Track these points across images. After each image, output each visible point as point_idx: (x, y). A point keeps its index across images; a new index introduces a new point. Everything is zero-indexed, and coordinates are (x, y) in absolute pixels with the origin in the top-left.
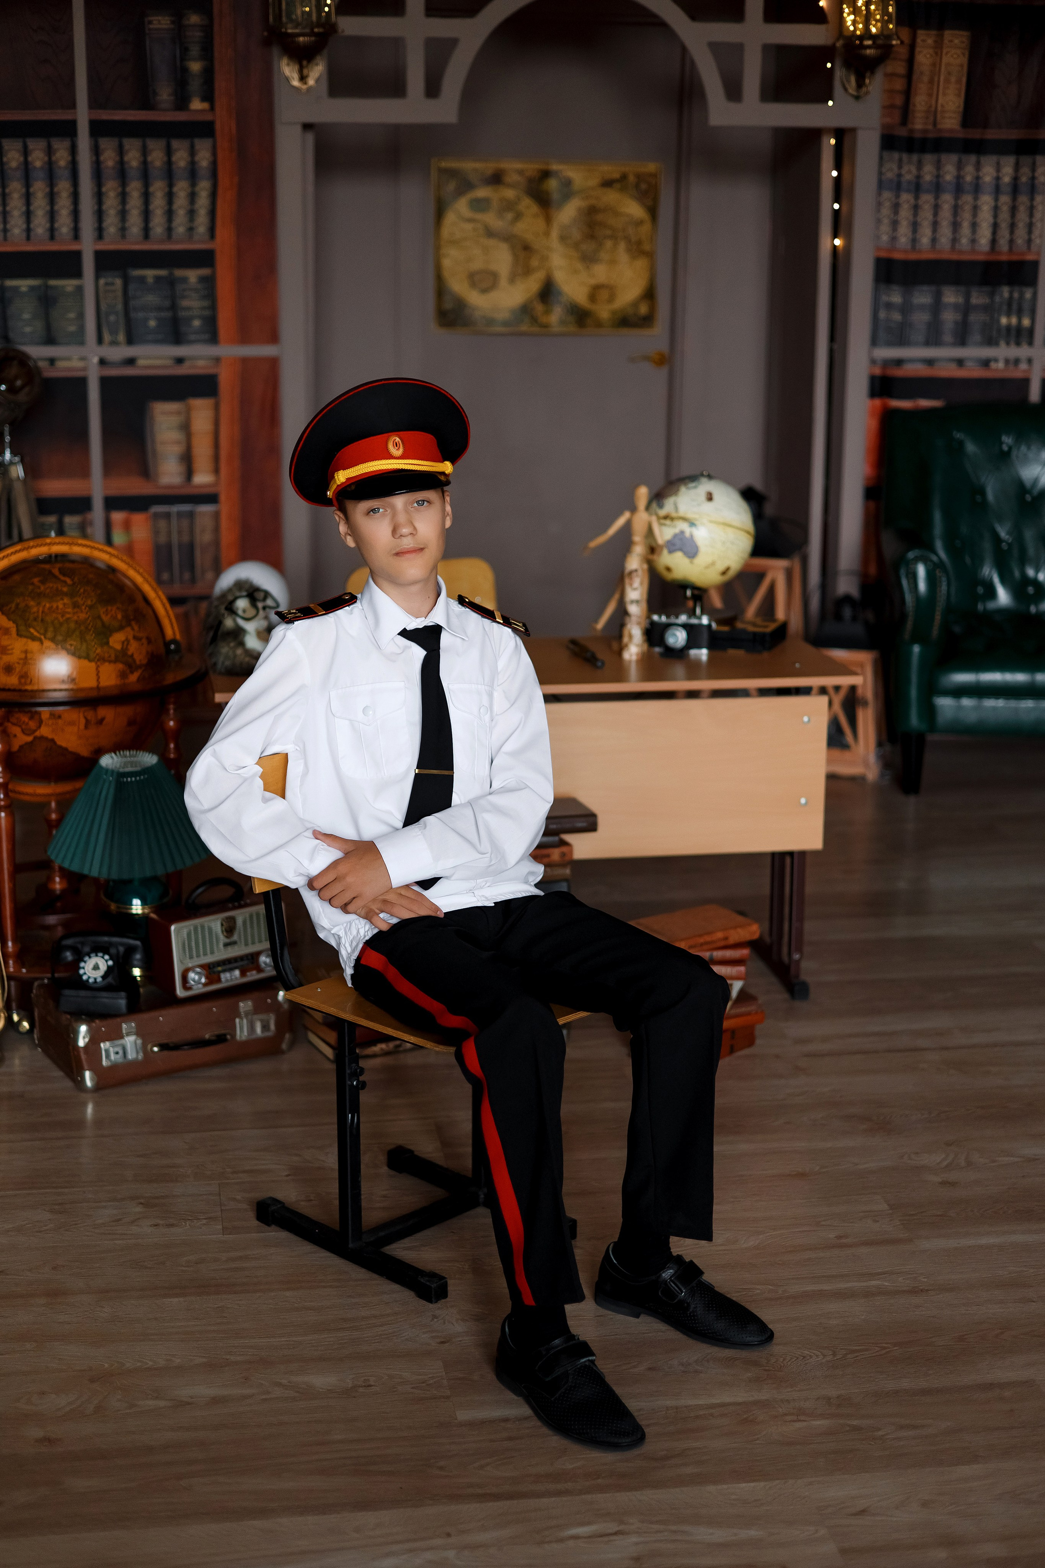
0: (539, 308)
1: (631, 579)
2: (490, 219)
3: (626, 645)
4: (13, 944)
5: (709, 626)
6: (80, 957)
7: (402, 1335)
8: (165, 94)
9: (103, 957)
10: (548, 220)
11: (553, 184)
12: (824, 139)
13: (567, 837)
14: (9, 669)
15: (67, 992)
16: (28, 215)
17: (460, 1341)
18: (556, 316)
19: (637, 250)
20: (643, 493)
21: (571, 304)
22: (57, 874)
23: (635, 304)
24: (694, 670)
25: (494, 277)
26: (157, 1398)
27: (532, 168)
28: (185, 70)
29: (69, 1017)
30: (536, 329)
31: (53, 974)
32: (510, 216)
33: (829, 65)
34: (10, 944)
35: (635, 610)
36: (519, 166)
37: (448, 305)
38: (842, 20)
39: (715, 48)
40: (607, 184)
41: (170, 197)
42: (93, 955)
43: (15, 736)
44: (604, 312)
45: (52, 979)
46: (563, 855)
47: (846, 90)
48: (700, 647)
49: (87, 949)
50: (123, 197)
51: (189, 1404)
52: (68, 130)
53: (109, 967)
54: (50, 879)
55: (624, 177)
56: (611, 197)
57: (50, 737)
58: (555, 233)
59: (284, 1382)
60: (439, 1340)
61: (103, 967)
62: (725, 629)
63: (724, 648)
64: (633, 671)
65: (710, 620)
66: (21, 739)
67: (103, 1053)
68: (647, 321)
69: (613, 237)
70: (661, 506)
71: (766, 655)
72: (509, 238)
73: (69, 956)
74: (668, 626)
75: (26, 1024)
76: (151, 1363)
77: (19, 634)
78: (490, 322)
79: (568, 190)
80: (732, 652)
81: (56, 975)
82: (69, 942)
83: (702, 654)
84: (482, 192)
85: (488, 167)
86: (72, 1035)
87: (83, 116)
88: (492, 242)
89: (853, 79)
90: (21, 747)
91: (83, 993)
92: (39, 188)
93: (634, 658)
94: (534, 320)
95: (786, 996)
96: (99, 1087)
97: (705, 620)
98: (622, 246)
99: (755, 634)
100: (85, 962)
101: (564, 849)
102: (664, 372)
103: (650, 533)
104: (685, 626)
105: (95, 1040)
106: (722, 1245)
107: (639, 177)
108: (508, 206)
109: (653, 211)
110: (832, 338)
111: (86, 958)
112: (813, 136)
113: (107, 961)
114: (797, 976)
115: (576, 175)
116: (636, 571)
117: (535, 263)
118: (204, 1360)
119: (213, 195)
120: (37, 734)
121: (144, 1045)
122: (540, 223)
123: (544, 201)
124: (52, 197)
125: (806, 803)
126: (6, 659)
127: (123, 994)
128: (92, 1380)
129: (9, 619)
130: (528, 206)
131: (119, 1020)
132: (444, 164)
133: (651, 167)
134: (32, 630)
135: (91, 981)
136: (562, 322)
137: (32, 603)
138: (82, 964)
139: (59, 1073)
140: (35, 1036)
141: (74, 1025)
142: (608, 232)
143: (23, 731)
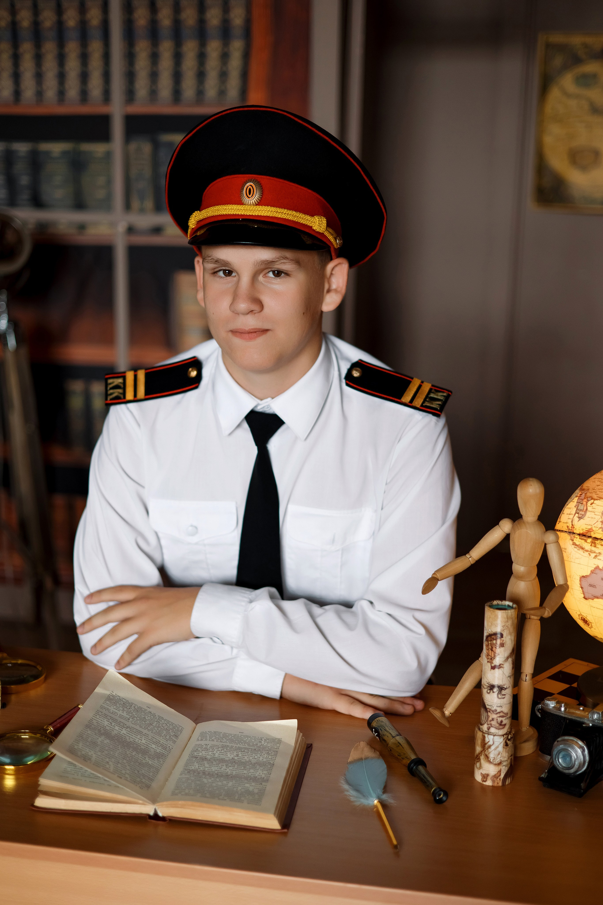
2: (596, 94)
20: (532, 493)
35: (497, 702)
37: (547, 182)
41: (202, 57)
50: (155, 57)
84: (590, 68)
88: (596, 119)
92: (72, 49)
116: (500, 636)
119: (247, 56)
124: (84, 59)
132: (551, 39)
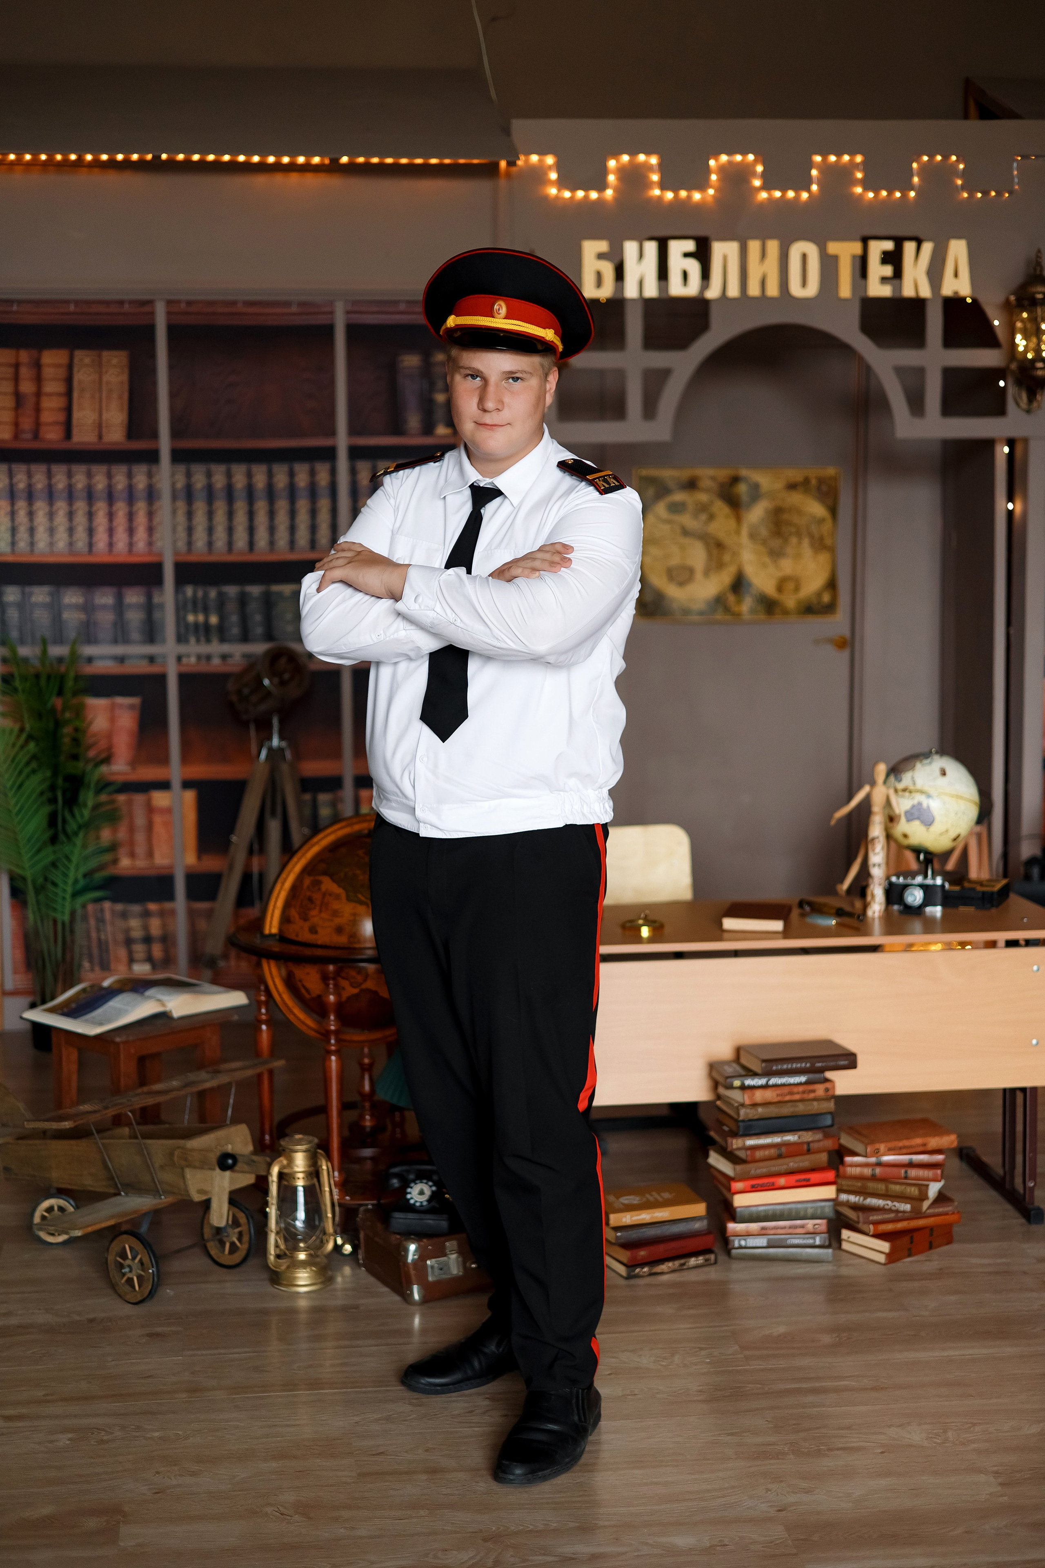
0: (731, 598)
1: (873, 844)
2: (687, 520)
3: (869, 904)
4: (339, 1175)
5: (943, 886)
6: (406, 1184)
7: (743, 1505)
8: (414, 421)
9: (426, 1183)
10: (739, 519)
11: (742, 489)
12: (998, 448)
13: (829, 1075)
14: (339, 930)
15: (397, 1215)
16: (292, 529)
17: (795, 1509)
18: (746, 606)
19: (819, 545)
20: (881, 769)
21: (760, 594)
22: (368, 1112)
23: (819, 594)
24: (930, 926)
25: (691, 571)
26: (544, 1555)
27: (723, 474)
28: (431, 401)
29: (398, 1237)
30: (728, 617)
31: (379, 1201)
32: (703, 517)
33: (1002, 384)
34: (336, 1174)
35: (878, 873)
36: (711, 472)
37: (648, 598)
38: (1014, 346)
39: (900, 371)
40: (792, 487)
42: (418, 1182)
43: (344, 989)
44: (790, 601)
45: (378, 1206)
46: (827, 1090)
47: (1018, 404)
48: (935, 905)
49: (412, 1177)
51: (573, 1559)
52: (329, 454)
53: (433, 1192)
54: (362, 1117)
55: (807, 481)
56: (796, 498)
57: (374, 988)
58: (745, 532)
59: (651, 1542)
60: (776, 1509)
61: (428, 1192)
62: (957, 888)
63: (955, 906)
64: (877, 926)
65: (944, 880)
66: (350, 991)
67: (429, 1270)
68: (830, 608)
69: (799, 534)
70: (900, 781)
71: (994, 911)
72: (704, 537)
73: (395, 1182)
74: (906, 887)
75: (348, 1248)
76: (531, 1527)
77: (349, 899)
78: (686, 612)
79: (756, 493)
80: (962, 909)
81: (382, 1201)
82: (396, 1170)
83: (936, 912)
84: (679, 497)
85: (685, 474)
86: (403, 1253)
87: (342, 441)
88: (687, 541)
89: (1024, 396)
90: (349, 998)
91: (411, 1216)
92: (303, 506)
93: (877, 915)
94: (727, 610)
95: (1023, 1221)
96: (425, 1300)
97: (939, 881)
98: (806, 542)
99: (984, 893)
100: (411, 1188)
101: (828, 1085)
102: (845, 654)
103: (888, 803)
104: (921, 886)
105: (423, 1256)
106: (1007, 1432)
107: (821, 481)
108: (703, 508)
109: (833, 511)
110: (1009, 623)
111: (412, 1185)
112: (987, 446)
113: (431, 1186)
114: (1033, 1203)
115: (764, 480)
116: (878, 838)
117: (727, 558)
118: (577, 1524)
120: (364, 986)
121: (464, 1263)
122: (732, 523)
123: (734, 503)
124: (313, 513)
125: (1037, 1043)
126: (338, 921)
127: (445, 1216)
128: (485, 1540)
129: (339, 886)
130: (721, 508)
131: (443, 1239)
132: (644, 472)
133: (831, 471)
134: (360, 896)
135: (418, 1204)
136: (753, 611)
137: (358, 872)
138: (409, 1190)
139: (385, 1289)
140: (360, 1257)
141: (405, 1243)
142: (793, 530)
143: (352, 985)
